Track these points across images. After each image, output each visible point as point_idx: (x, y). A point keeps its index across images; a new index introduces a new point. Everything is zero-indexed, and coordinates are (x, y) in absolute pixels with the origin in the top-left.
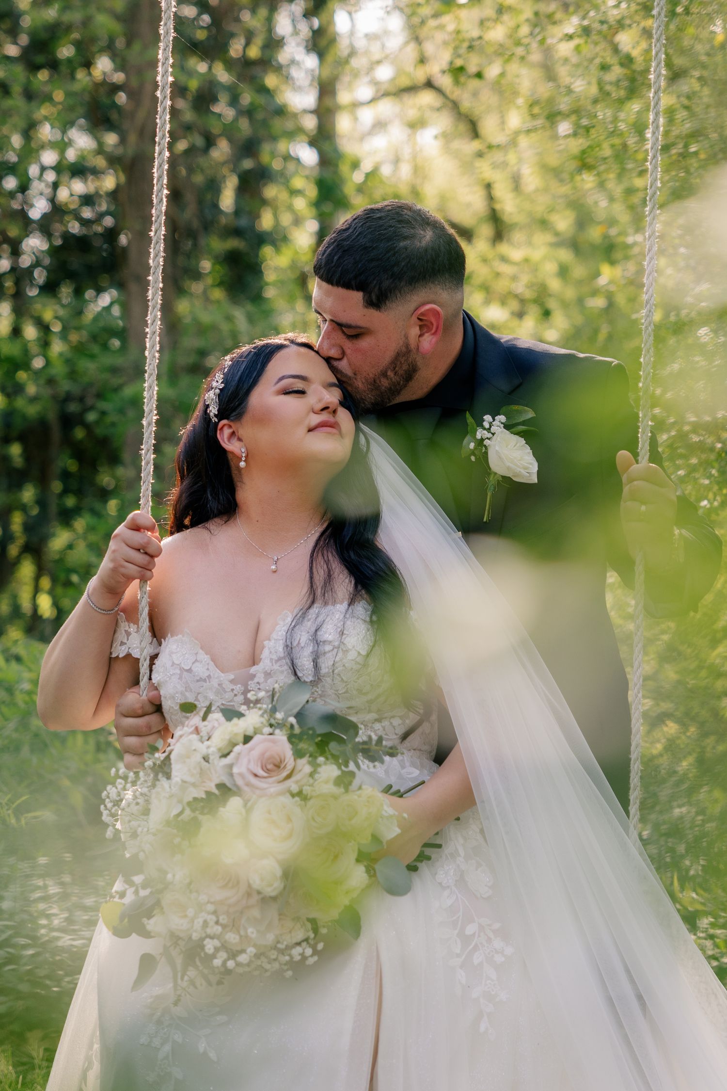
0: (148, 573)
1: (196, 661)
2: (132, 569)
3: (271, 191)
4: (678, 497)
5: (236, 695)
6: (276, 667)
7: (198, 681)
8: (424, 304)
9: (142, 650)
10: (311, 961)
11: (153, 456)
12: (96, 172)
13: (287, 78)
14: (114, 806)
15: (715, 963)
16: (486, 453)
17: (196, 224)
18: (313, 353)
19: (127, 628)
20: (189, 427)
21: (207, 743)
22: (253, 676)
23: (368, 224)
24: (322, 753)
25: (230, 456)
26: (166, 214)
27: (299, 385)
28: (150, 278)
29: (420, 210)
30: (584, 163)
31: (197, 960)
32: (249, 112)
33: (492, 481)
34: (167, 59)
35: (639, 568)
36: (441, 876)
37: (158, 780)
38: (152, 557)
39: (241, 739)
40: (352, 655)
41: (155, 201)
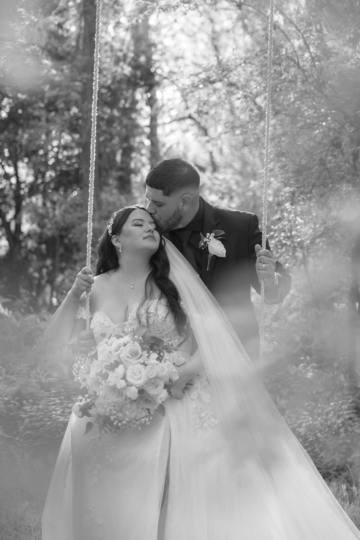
0: (89, 289)
1: (105, 320)
2: (84, 288)
3: (134, 155)
4: (276, 262)
5: (119, 332)
6: (133, 322)
7: (106, 327)
8: (184, 194)
9: (87, 317)
10: (148, 423)
11: (91, 248)
12: (72, 148)
13: (140, 114)
14: (77, 370)
15: (291, 427)
16: (208, 247)
17: (107, 166)
18: (145, 211)
19: (81, 309)
20: (102, 238)
21: (110, 347)
22: (125, 326)
23: (165, 166)
24: (151, 350)
25: (116, 248)
26: (95, 162)
27: (140, 223)
28: (89, 185)
29: (183, 161)
30: (245, 144)
31: (107, 424)
32: (126, 127)
33: (210, 256)
34: (95, 107)
35: (263, 287)
36: (192, 396)
37: (93, 360)
38: (91, 283)
39: (123, 345)
40: (160, 317)
41: (91, 158)
